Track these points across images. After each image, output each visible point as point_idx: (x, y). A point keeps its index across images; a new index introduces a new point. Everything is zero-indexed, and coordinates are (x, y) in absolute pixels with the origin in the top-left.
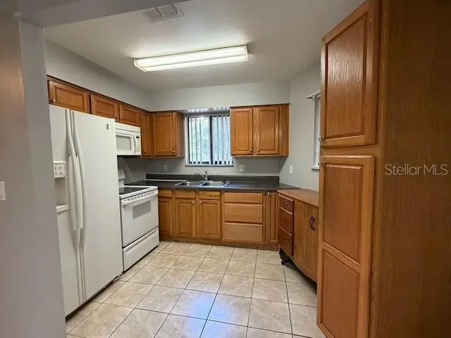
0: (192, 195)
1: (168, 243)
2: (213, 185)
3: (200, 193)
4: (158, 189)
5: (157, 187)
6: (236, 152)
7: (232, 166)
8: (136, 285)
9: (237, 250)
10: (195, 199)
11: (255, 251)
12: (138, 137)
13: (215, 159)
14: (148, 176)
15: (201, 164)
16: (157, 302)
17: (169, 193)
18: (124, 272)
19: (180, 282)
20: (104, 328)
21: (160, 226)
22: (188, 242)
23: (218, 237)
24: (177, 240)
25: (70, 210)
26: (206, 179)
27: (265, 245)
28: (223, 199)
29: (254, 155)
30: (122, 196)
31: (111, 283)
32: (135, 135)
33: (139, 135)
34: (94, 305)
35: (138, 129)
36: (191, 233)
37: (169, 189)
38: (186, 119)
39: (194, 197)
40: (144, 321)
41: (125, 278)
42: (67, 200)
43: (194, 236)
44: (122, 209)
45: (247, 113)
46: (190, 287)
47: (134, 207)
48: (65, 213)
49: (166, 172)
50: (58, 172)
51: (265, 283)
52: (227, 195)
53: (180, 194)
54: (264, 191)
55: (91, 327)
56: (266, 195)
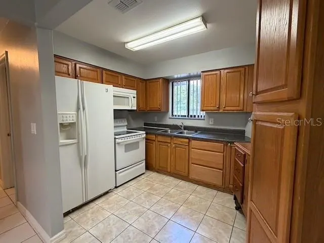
0: (168, 140)
1: (151, 172)
2: (186, 133)
3: (174, 139)
4: (146, 133)
5: (145, 132)
6: (205, 108)
7: (204, 119)
8: (120, 197)
9: (199, 188)
10: (170, 143)
11: (215, 192)
12: (134, 97)
13: (191, 114)
14: (145, 124)
15: (180, 117)
16: (127, 214)
17: (153, 137)
18: (116, 187)
19: (147, 203)
20: (91, 222)
21: (146, 160)
22: (165, 174)
23: (186, 174)
24: (158, 171)
25: (78, 142)
26: (182, 128)
27: (224, 188)
28: (190, 145)
29: (220, 111)
30: (117, 137)
31: (107, 193)
32: (132, 96)
33: (135, 96)
34: (92, 205)
35: (135, 92)
36: (167, 168)
37: (153, 134)
38: (171, 84)
39: (169, 141)
40: (114, 225)
41: (116, 191)
42: (77, 137)
43: (169, 171)
44: (117, 145)
45: (215, 76)
46: (152, 209)
47: (126, 145)
48: (75, 144)
49: (156, 122)
50: (71, 119)
51: (213, 222)
52: (193, 142)
53: (160, 138)
54: (225, 141)
55: (85, 218)
56: (227, 145)
